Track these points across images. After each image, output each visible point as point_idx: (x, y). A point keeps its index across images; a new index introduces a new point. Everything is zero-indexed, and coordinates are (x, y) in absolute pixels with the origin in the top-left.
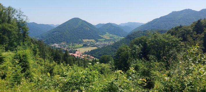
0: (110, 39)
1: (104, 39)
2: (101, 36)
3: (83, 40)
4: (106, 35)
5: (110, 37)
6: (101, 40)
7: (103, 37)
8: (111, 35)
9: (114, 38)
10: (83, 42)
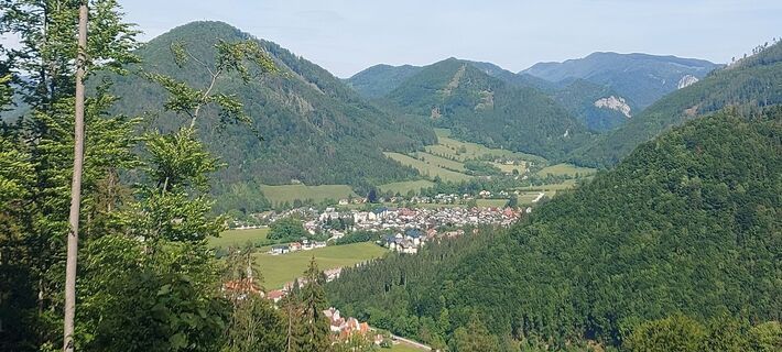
0: (468, 179)
1: (426, 177)
2: (396, 157)
3: (264, 188)
4: (434, 148)
5: (471, 168)
6: (404, 187)
7: (415, 164)
8: (474, 151)
9: (496, 172)
10: (267, 207)
